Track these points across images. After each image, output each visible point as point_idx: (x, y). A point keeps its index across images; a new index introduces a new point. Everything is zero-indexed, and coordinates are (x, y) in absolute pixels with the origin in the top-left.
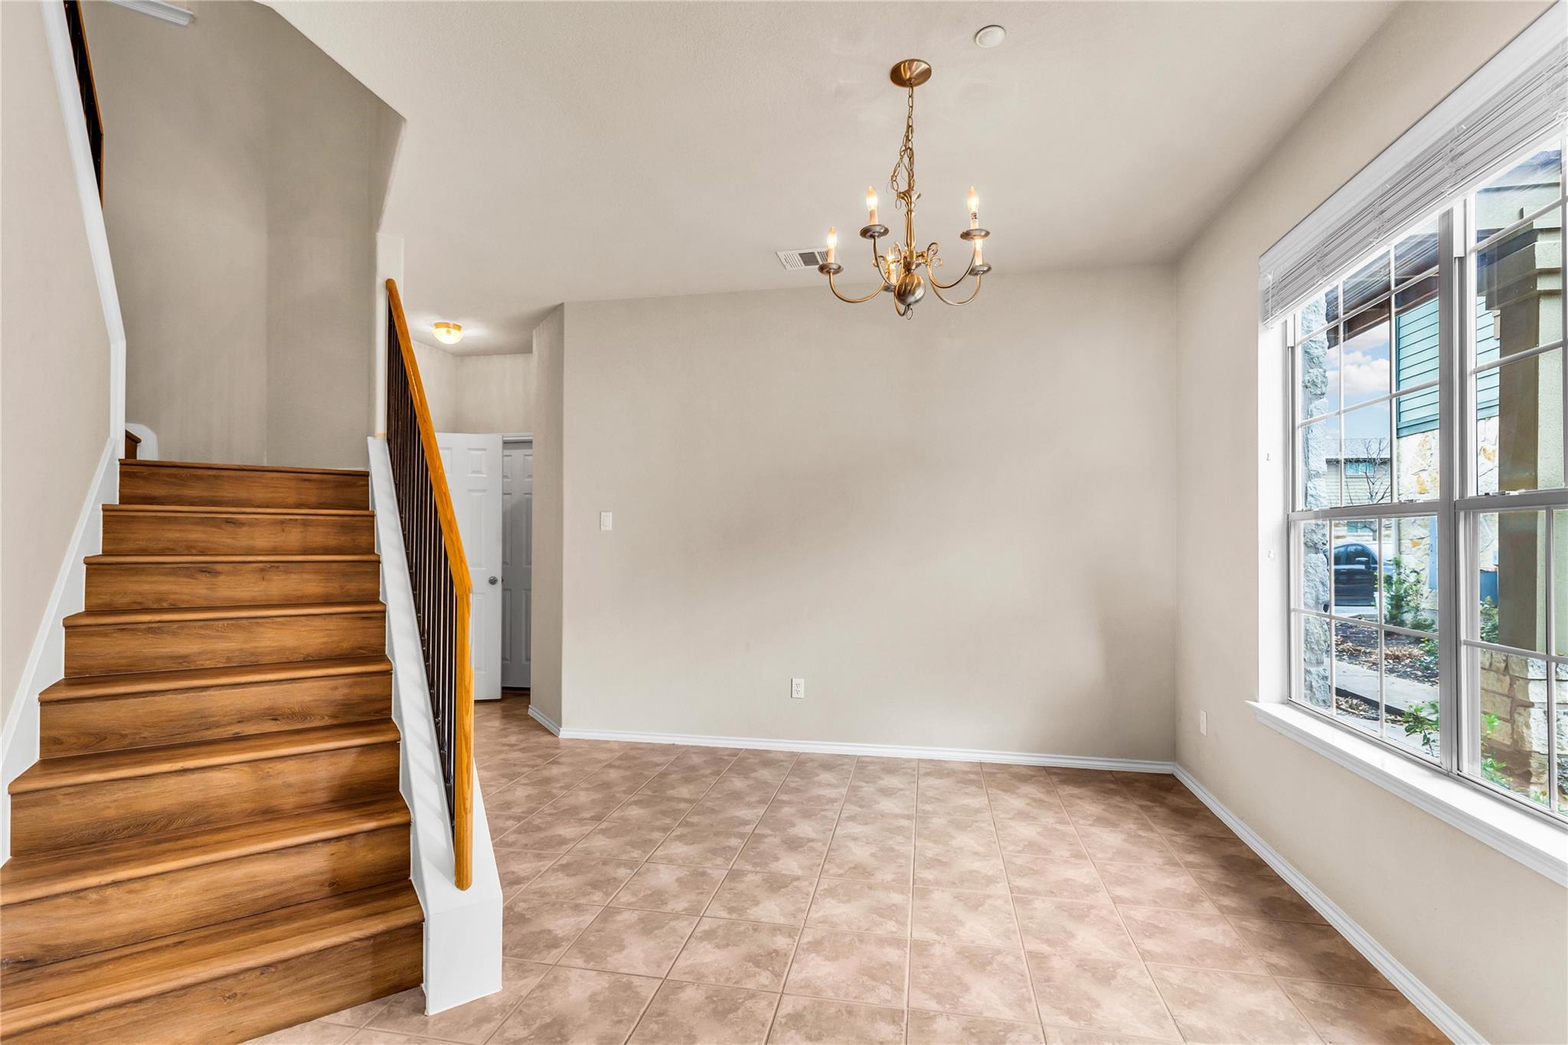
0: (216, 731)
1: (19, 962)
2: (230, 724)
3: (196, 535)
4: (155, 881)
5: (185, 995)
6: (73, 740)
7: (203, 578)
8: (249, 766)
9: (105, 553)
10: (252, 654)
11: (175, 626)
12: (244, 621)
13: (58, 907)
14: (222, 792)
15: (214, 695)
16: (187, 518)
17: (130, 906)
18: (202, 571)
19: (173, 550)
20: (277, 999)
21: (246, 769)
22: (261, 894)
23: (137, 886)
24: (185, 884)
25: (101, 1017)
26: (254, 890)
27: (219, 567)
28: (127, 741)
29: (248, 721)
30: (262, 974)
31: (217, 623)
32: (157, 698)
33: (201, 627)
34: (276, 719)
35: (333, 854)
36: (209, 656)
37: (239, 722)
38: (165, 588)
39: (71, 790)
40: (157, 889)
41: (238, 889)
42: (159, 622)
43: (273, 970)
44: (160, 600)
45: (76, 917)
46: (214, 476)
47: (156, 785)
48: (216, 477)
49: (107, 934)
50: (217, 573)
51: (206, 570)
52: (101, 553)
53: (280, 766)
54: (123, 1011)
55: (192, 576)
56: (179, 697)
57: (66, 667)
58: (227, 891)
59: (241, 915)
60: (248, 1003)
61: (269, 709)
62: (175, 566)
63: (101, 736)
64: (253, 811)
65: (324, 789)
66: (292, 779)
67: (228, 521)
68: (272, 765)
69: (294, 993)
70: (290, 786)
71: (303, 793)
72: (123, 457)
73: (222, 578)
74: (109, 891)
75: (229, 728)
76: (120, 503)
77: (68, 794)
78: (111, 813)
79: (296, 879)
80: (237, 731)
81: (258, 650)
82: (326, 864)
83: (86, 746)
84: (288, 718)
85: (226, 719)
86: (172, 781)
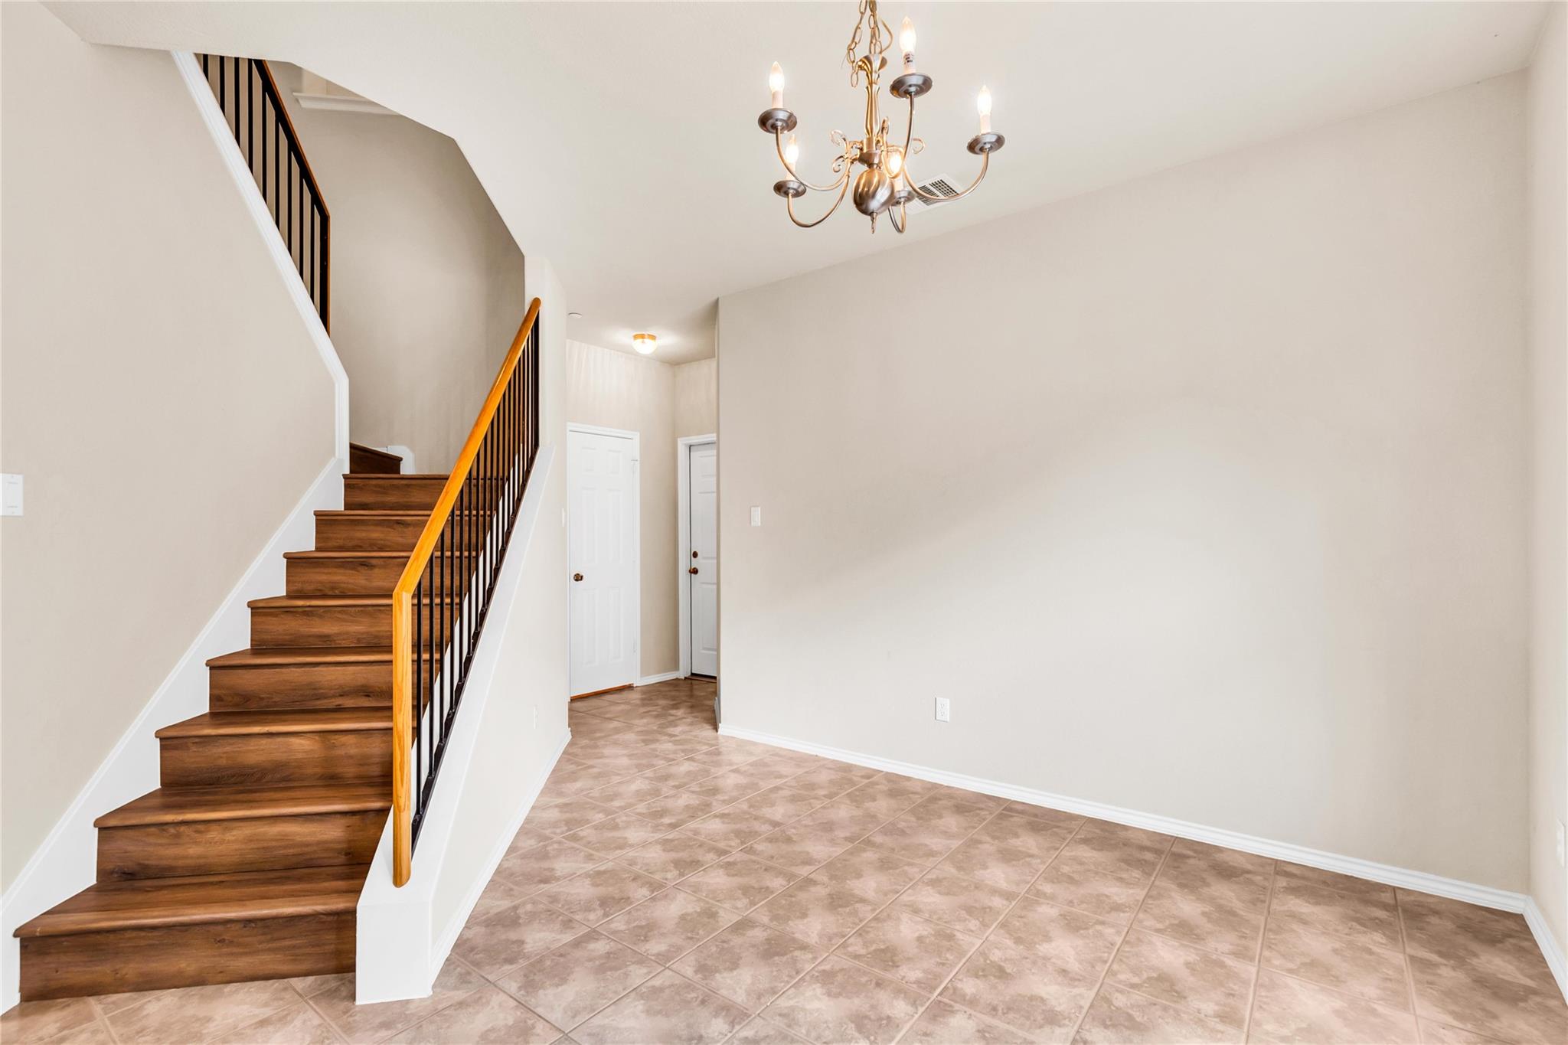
0: (326, 701)
1: (124, 873)
2: (334, 696)
3: (376, 534)
4: (214, 826)
5: (186, 931)
6: (230, 699)
7: (363, 570)
8: (320, 736)
9: (318, 549)
10: (376, 637)
11: (322, 610)
12: (370, 608)
13: (148, 835)
14: (299, 756)
15: (321, 671)
16: (370, 520)
17: (196, 843)
18: (363, 564)
19: (361, 547)
20: (256, 952)
21: (317, 738)
22: (291, 851)
23: (201, 827)
24: (234, 832)
25: (128, 935)
26: (285, 847)
27: (374, 562)
28: (264, 703)
29: (347, 695)
30: (245, 927)
31: (350, 609)
32: (284, 670)
33: (340, 612)
34: (368, 696)
35: (348, 827)
36: (345, 636)
37: (341, 696)
38: (336, 578)
39: (197, 740)
40: (214, 834)
41: (274, 844)
42: (309, 606)
43: (253, 925)
44: (333, 588)
45: (161, 845)
46: (406, 485)
47: (253, 744)
48: (408, 486)
49: (180, 863)
50: (371, 567)
51: (365, 564)
52: (314, 549)
53: (344, 739)
54: (143, 934)
55: (353, 569)
56: (299, 670)
57: (252, 640)
58: (265, 845)
59: (275, 868)
60: (235, 950)
61: (363, 686)
62: (343, 560)
63: (247, 698)
64: (322, 775)
65: (377, 763)
66: (353, 751)
67: (398, 522)
68: (337, 737)
69: (269, 950)
70: (351, 757)
71: (361, 765)
72: (347, 471)
73: (376, 571)
74: (182, 829)
75: (333, 700)
76: (345, 509)
77: (196, 743)
78: (223, 762)
79: (319, 843)
80: (337, 703)
81: (381, 634)
82: (342, 834)
83: (236, 705)
84: (378, 695)
85: (332, 692)
86: (264, 741)
